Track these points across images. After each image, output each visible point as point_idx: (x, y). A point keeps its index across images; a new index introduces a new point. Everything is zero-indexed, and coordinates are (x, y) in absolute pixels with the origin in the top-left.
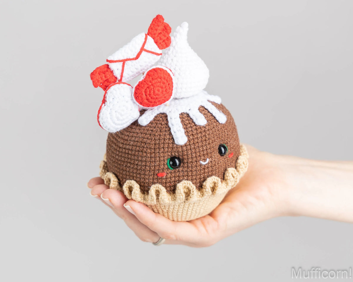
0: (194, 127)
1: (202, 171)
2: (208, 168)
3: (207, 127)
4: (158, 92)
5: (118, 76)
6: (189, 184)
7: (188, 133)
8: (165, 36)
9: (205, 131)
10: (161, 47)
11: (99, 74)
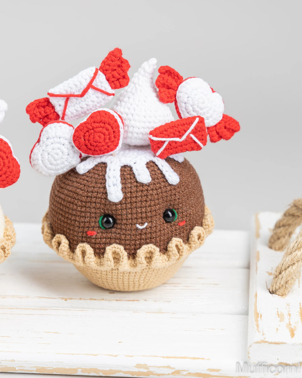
0: (135, 184)
1: (138, 236)
2: (146, 234)
3: (152, 187)
4: (99, 139)
5: (60, 114)
6: (120, 249)
7: (126, 189)
8: (119, 75)
9: (147, 190)
10: (113, 86)
11: (38, 107)
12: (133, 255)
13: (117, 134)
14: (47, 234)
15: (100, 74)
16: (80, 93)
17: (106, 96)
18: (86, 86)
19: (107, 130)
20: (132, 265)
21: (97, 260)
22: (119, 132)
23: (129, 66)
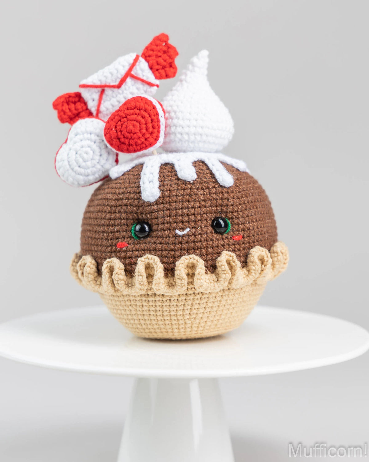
0: (176, 181)
1: (177, 246)
2: (187, 242)
3: (196, 185)
4: (133, 128)
5: (94, 110)
7: (164, 187)
8: (165, 61)
9: (191, 189)
10: (158, 75)
11: (68, 103)
12: (171, 271)
13: (156, 124)
15: (142, 61)
16: (117, 83)
17: (148, 87)
18: (124, 75)
19: (143, 117)
20: (170, 284)
21: (128, 280)
22: (158, 121)
23: (177, 54)
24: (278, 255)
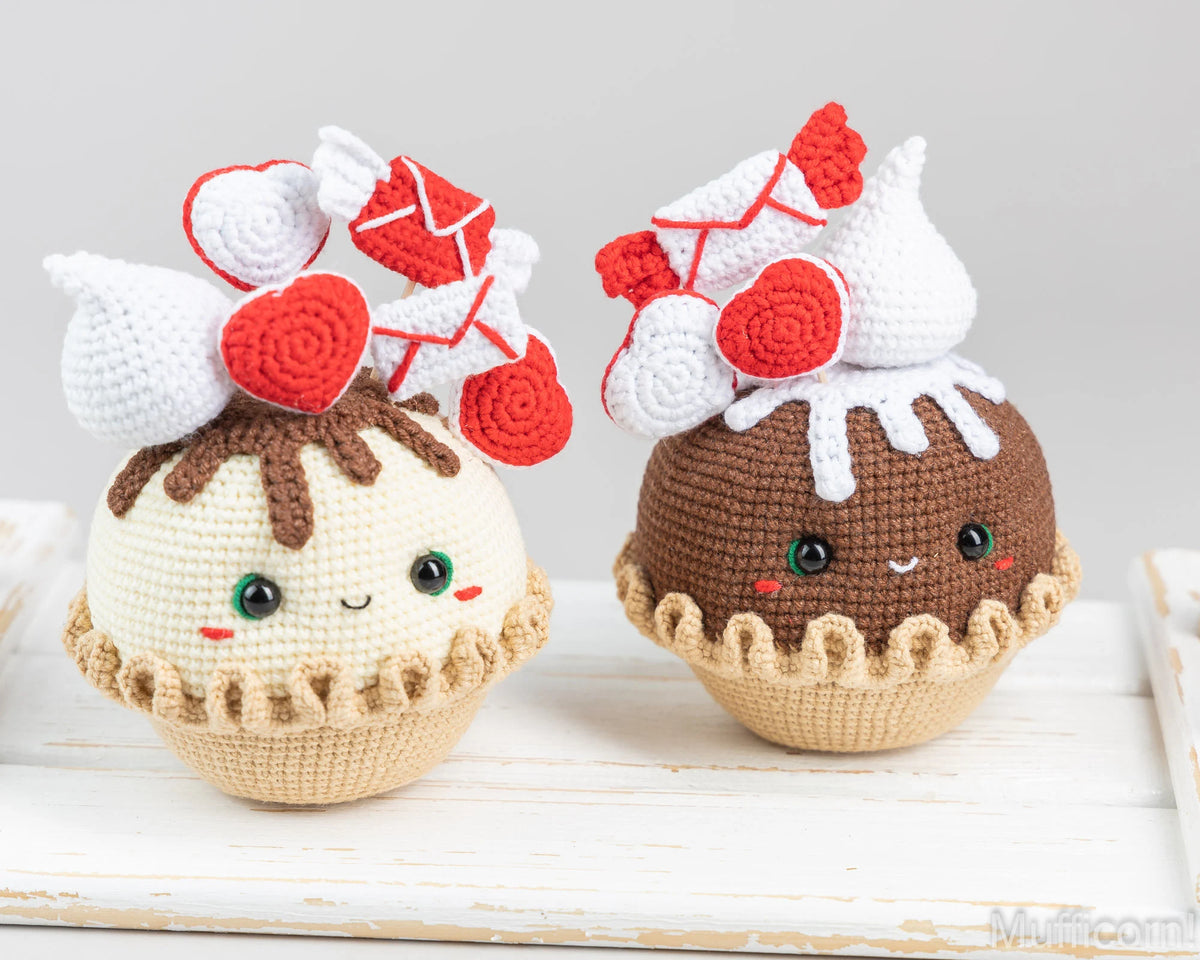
0: (886, 454)
1: (892, 594)
2: (912, 587)
3: (929, 462)
4: (787, 333)
5: (683, 273)
6: (844, 625)
7: (862, 468)
8: (841, 169)
9: (917, 471)
10: (826, 200)
11: (624, 256)
12: (878, 645)
13: (834, 320)
14: (638, 597)
15: (792, 169)
16: (738, 218)
17: (803, 225)
18: (755, 201)
19: (809, 309)
20: (874, 672)
21: (781, 658)
22: (839, 313)
23: (864, 150)
24: (1070, 580)
